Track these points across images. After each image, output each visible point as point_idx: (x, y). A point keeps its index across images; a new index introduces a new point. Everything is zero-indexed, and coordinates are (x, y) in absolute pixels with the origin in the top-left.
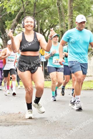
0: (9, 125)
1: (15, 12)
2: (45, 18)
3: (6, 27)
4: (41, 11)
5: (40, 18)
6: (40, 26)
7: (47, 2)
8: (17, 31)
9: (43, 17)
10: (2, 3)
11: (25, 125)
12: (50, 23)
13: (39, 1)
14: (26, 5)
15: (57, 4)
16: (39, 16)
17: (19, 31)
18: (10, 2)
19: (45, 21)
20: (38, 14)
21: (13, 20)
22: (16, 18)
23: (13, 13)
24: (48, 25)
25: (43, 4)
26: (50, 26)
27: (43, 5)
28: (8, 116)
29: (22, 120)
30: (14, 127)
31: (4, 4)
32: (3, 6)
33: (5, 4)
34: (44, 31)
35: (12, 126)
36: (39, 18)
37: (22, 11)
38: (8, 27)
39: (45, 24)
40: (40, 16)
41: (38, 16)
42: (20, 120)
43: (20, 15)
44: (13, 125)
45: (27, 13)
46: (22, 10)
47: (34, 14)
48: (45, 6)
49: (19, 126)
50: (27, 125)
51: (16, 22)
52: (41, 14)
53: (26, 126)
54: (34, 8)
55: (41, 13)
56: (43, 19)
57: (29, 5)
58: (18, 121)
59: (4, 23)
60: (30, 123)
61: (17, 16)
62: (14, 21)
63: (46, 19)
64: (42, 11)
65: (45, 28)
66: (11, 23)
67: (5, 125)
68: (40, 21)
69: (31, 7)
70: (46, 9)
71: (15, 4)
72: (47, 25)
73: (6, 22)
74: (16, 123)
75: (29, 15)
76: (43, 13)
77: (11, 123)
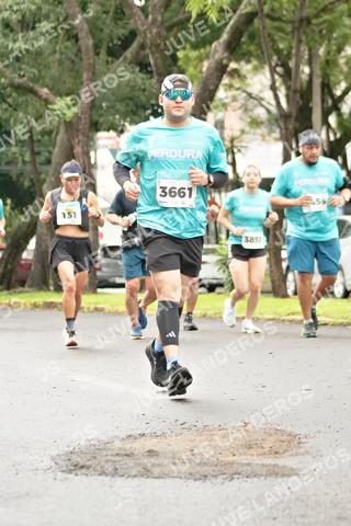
0: (206, 476)
1: (221, 10)
2: (340, 40)
4: (324, 10)
5: (322, 37)
6: (323, 69)
8: (226, 90)
9: (335, 35)
11: (271, 475)
16: (316, 29)
17: (231, 93)
19: (340, 50)
20: (314, 21)
21: (213, 46)
22: (225, 36)
23: (213, 16)
28: (198, 438)
29: (258, 455)
30: (227, 483)
34: (338, 93)
35: (220, 479)
36: (317, 38)
37: (249, 9)
39: (342, 61)
40: (321, 32)
41: (313, 31)
42: (253, 455)
43: (242, 24)
44: (224, 474)
45: (268, 16)
46: (250, 4)
47: (301, 20)
49: (249, 480)
50: (283, 476)
51: (226, 55)
52: (325, 22)
53: (280, 480)
55: (326, 17)
56: (333, 42)
58: (243, 459)
59: (174, 60)
60: (292, 469)
61: (228, 27)
62: (218, 47)
63: (344, 45)
64: (332, 11)
65: (342, 77)
66: (201, 59)
67: (191, 476)
68: (322, 51)
73: (180, 54)
74: (235, 466)
75: (276, 24)
76: (334, 15)
77: (216, 466)
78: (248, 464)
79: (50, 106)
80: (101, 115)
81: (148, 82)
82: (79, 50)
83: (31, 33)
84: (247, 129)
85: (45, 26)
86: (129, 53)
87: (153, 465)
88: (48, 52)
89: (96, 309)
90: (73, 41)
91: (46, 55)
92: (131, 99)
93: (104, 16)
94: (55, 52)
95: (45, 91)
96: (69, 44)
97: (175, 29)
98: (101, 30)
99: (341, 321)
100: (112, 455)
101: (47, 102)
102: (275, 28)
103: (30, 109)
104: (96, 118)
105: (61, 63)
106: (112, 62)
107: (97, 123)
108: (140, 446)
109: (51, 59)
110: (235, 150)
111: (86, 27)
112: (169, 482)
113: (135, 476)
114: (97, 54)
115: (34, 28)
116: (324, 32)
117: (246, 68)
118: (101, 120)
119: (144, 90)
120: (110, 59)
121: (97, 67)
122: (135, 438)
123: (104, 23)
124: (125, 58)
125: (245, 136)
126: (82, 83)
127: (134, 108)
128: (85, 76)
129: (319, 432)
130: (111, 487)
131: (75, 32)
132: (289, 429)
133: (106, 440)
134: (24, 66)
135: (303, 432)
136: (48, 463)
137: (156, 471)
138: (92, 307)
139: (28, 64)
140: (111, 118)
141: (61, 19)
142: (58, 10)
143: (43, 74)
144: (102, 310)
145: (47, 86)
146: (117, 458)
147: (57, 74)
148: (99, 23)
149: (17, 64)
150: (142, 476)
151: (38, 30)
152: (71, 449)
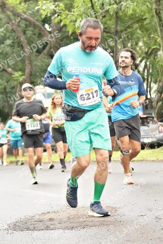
0: (73, 228)
2: (136, 40)
4: (129, 27)
5: (128, 39)
7: (138, 11)
9: (134, 37)
10: (58, 15)
12: (147, 47)
13: (123, 8)
14: (101, 18)
15: (156, 11)
18: (72, 13)
19: (137, 44)
20: (124, 32)
24: (144, 50)
25: (132, 15)
26: (146, 53)
27: (132, 17)
28: (72, 212)
31: (62, 18)
32: (61, 21)
33: (65, 18)
35: (79, 228)
36: (127, 39)
39: (138, 48)
40: (128, 36)
44: (81, 226)
47: (117, 32)
48: (136, 17)
49: (91, 228)
52: (129, 32)
53: (105, 227)
54: (115, 22)
55: (129, 30)
56: (134, 40)
57: (108, 18)
60: (111, 222)
63: (138, 42)
64: (132, 27)
65: (139, 56)
68: (129, 45)
69: (110, 20)
70: (138, 22)
71: (81, 16)
72: (142, 51)
74: (86, 222)
75: (109, 34)
76: (133, 29)
77: (78, 223)
78: (92, 221)
79: (13, 76)
80: (35, 79)
83: (2, 45)
85: (8, 42)
86: (45, 51)
87: (52, 224)
88: (10, 53)
90: (21, 47)
93: (33, 36)
94: (13, 52)
95: (10, 70)
96: (19, 49)
97: (65, 40)
99: (140, 159)
100: (34, 222)
101: (11, 74)
102: (108, 36)
103: (4, 78)
104: (33, 80)
106: (39, 56)
107: (34, 82)
108: (47, 217)
111: (26, 41)
113: (43, 230)
115: (3, 43)
116: (130, 36)
120: (37, 54)
121: (32, 58)
122: (45, 214)
123: (34, 39)
124: (44, 53)
126: (26, 65)
128: (27, 62)
129: (125, 206)
131: (21, 44)
132: (112, 206)
133: (32, 215)
135: (118, 206)
136: (6, 227)
137: (52, 227)
141: (15, 38)
142: (14, 34)
145: (11, 68)
146: (36, 223)
148: (32, 39)
150: (45, 229)
151: (5, 44)
152: (17, 220)
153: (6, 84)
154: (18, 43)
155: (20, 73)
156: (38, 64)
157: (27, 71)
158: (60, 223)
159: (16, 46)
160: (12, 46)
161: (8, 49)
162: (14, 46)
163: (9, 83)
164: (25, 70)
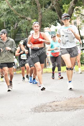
0: (69, 110)
3: (64, 11)
8: (76, 14)
17: (78, 15)
21: (71, 3)
29: (83, 104)
30: (75, 111)
38: (66, 10)
44: (74, 109)
49: (80, 110)
51: (74, 5)
58: (79, 105)
59: (62, 7)
67: (66, 110)
73: (63, 6)
74: (77, 107)
77: (72, 107)
81: (55, 14)
82: (37, 7)
83: (24, 4)
84: (82, 23)
85: (28, 2)
87: (56, 108)
88: (29, 8)
89: (46, 72)
90: (35, 5)
91: (29, 9)
92: (51, 18)
94: (31, 8)
96: (34, 6)
98: (42, 1)
101: (30, 21)
105: (33, 11)
107: (43, 25)
108: (53, 104)
109: (30, 10)
110: (79, 29)
111: (38, 1)
112: (60, 112)
113: (51, 111)
114: (42, 8)
115: (25, 3)
117: (80, 8)
118: (44, 24)
119: (54, 16)
120: (45, 9)
125: (82, 25)
127: (52, 21)
128: (39, 13)
130: (45, 115)
131: (36, 3)
133: (45, 103)
134: (23, 13)
136: (30, 110)
137: (57, 110)
138: (45, 71)
139: (24, 12)
140: (47, 24)
143: (28, 14)
144: (48, 72)
147: (32, 14)
149: (22, 12)
150: (53, 111)
151: (26, 3)
152: (36, 106)
153: (27, 27)
154: (34, 2)
155: (35, 20)
156: (46, 14)
157: (39, 19)
158: (61, 108)
159: (32, 4)
160: (30, 4)
161: (28, 6)
162: (31, 4)
163: (29, 26)
164: (38, 18)
